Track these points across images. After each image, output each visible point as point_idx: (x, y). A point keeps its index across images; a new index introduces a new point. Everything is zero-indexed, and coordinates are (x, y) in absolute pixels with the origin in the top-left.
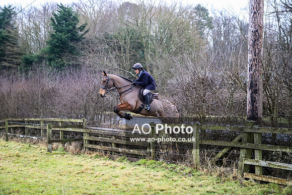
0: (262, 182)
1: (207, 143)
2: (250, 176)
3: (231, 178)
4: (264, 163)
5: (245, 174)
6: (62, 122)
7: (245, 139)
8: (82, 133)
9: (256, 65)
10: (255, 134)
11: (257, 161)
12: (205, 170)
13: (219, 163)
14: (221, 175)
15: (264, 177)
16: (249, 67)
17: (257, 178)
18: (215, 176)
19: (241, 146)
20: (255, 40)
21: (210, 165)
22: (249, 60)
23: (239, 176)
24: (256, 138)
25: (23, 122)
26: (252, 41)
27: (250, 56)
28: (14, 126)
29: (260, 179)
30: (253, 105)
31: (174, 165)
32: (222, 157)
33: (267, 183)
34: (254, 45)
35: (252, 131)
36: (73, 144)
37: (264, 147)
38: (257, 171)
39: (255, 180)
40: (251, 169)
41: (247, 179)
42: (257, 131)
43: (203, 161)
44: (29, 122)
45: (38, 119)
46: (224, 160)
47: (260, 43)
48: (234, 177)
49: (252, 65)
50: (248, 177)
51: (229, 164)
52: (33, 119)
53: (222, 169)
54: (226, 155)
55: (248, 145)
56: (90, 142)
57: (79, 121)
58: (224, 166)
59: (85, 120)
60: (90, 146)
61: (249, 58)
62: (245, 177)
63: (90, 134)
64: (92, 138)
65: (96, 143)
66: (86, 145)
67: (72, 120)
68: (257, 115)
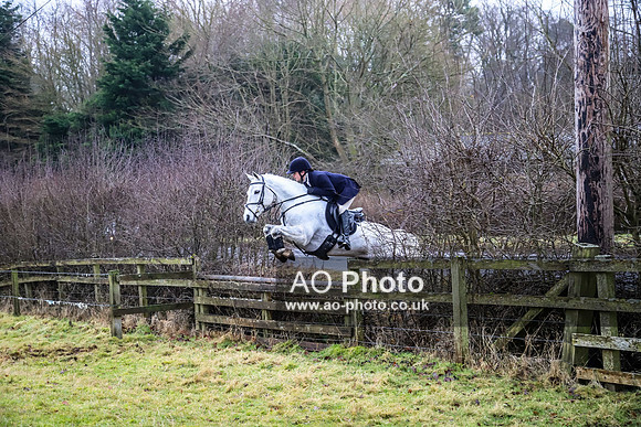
0: (620, 388)
1: (484, 300)
2: (591, 375)
3: (546, 381)
4: (623, 344)
5: (578, 370)
6: (142, 266)
7: (576, 289)
8: (190, 290)
9: (595, 114)
10: (598, 277)
11: (606, 340)
12: (483, 364)
13: (517, 346)
14: (522, 374)
15: (625, 375)
16: (577, 118)
17: (609, 378)
18: (507, 377)
19: (567, 305)
20: (591, 56)
21: (494, 352)
22: (577, 103)
23: (566, 376)
24: (603, 284)
25: (53, 269)
26: (582, 58)
27: (579, 93)
28: (31, 280)
29: (616, 381)
30: (590, 208)
31: (408, 356)
32: (522, 334)
33: (632, 389)
34: (587, 67)
35: (592, 268)
36: (171, 315)
37: (622, 306)
38: (609, 362)
39: (603, 384)
40: (593, 358)
41: (583, 382)
42: (603, 269)
43: (477, 345)
44: (67, 270)
45: (86, 262)
46: (529, 340)
47: (602, 60)
48: (552, 379)
49: (584, 114)
50: (585, 377)
51: (540, 348)
52: (75, 262)
53: (524, 360)
54: (531, 327)
55: (583, 303)
56: (211, 310)
57: (182, 261)
58: (527, 354)
59: (197, 259)
60: (211, 319)
61: (577, 98)
62: (578, 376)
63: (210, 292)
64: (215, 301)
65: (225, 311)
66: (201, 316)
67: (167, 261)
68: (602, 230)
